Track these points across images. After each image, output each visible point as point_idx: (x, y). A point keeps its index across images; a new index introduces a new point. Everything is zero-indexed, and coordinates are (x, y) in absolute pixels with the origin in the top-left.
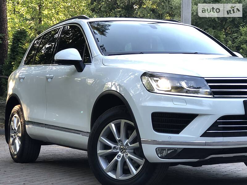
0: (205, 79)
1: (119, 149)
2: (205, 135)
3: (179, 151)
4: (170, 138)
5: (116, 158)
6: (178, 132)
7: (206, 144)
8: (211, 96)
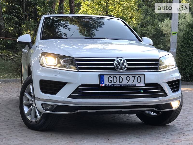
0: (75, 58)
1: (33, 101)
2: (70, 97)
3: (55, 106)
4: (49, 97)
5: (31, 107)
6: (55, 94)
7: (70, 103)
8: (77, 70)
